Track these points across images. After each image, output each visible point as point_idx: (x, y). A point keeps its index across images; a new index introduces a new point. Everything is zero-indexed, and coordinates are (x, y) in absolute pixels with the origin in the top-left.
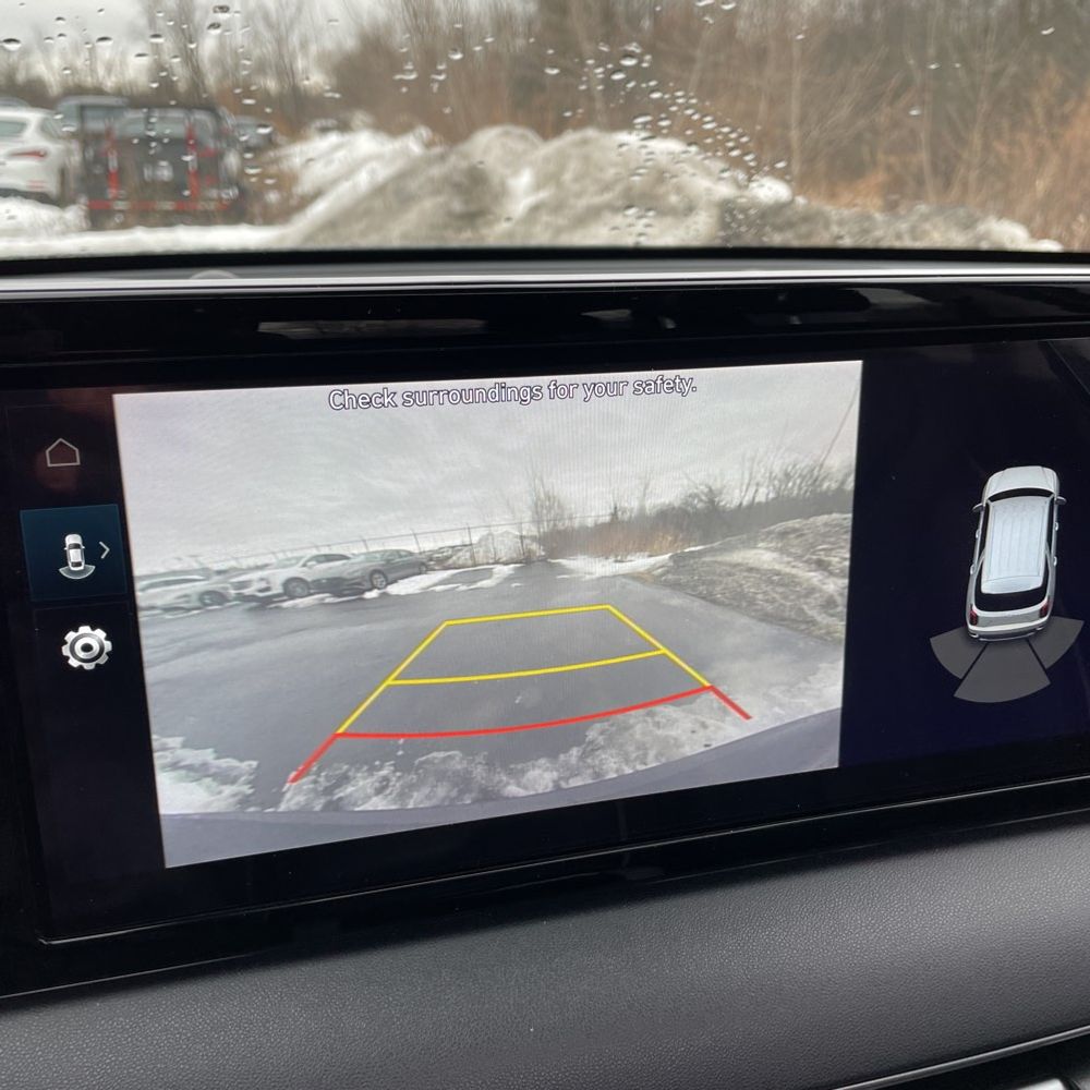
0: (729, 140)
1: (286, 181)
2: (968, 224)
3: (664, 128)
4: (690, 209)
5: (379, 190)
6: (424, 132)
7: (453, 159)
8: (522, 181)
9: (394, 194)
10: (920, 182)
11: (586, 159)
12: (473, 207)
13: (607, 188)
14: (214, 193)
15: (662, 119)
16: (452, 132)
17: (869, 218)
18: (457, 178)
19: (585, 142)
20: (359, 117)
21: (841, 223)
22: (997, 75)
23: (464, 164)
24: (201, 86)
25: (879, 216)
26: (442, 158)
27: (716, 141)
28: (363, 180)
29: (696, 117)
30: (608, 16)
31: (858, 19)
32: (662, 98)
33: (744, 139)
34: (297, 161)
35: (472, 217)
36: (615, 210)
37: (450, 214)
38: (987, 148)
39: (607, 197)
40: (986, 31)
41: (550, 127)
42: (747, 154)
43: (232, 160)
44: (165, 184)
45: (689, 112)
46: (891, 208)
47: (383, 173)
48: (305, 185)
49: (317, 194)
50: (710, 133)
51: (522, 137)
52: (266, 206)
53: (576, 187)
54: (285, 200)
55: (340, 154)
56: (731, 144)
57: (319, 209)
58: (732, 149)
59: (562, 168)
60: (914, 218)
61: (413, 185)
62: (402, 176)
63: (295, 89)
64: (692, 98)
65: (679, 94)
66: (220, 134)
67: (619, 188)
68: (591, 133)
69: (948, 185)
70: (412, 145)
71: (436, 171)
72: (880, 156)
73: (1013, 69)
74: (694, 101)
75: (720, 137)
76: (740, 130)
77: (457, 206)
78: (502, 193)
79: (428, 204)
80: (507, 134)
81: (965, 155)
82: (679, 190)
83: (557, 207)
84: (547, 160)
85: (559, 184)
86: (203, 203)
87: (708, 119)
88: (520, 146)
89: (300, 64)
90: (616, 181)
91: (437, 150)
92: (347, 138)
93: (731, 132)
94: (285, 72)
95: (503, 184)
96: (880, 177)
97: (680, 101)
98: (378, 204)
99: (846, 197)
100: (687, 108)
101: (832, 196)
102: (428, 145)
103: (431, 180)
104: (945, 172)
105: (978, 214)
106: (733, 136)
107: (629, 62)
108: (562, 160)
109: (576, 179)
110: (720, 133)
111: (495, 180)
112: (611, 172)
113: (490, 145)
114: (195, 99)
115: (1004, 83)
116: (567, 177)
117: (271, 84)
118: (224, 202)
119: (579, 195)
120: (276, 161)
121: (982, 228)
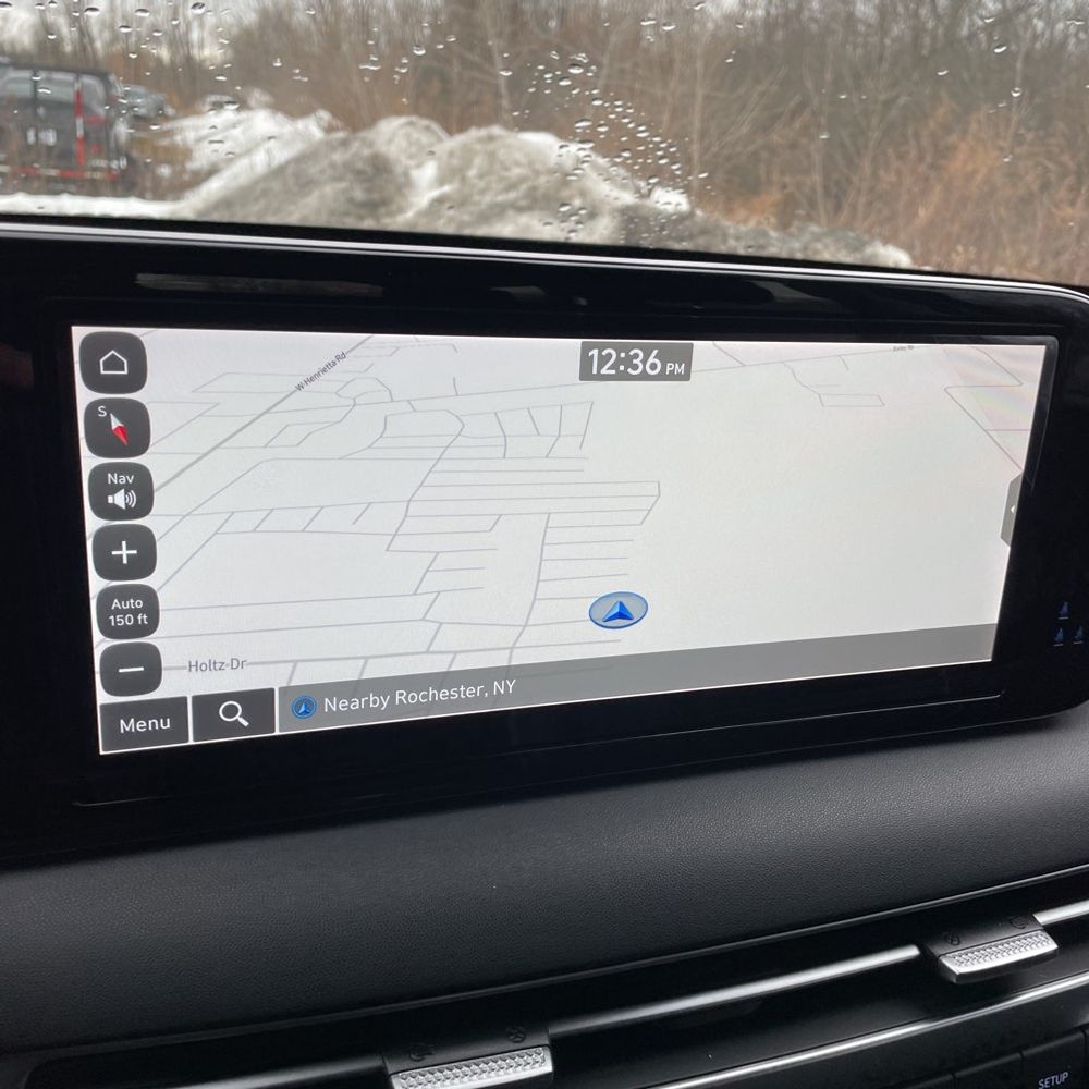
0: (660, 149)
1: (177, 156)
2: (858, 247)
3: (602, 133)
4: (593, 215)
5: (278, 172)
6: (325, 115)
7: (355, 146)
8: (426, 173)
9: (293, 175)
10: (812, 204)
11: (492, 156)
12: (376, 196)
13: (512, 186)
14: (102, 163)
15: (601, 126)
16: (354, 117)
17: (765, 234)
18: (360, 165)
19: (491, 138)
20: (257, 95)
21: (738, 238)
22: (888, 104)
23: (366, 152)
24: (89, 48)
25: (773, 234)
26: (345, 143)
27: (647, 148)
28: (260, 161)
29: (631, 126)
30: (515, 12)
31: (760, 39)
32: (602, 105)
33: (672, 150)
34: (191, 136)
35: (372, 206)
36: (520, 210)
37: (351, 201)
38: (875, 174)
39: (512, 195)
40: (881, 58)
41: (454, 122)
42: (674, 163)
43: (122, 130)
44: (50, 148)
45: (626, 120)
46: (784, 225)
47: (282, 155)
48: (200, 161)
49: (212, 171)
50: (643, 141)
51: (427, 128)
52: (157, 180)
53: (482, 184)
54: (177, 174)
55: (236, 132)
56: (660, 153)
57: (214, 188)
58: (662, 158)
59: (468, 164)
60: (806, 237)
61: (313, 170)
62: (301, 159)
63: (189, 59)
64: (630, 108)
65: (618, 103)
66: (111, 100)
67: (524, 187)
68: (496, 130)
69: (838, 208)
70: (312, 128)
71: (338, 157)
72: (775, 176)
73: (902, 100)
74: (631, 111)
75: (651, 146)
76: (669, 141)
77: (359, 194)
78: (405, 184)
79: (329, 190)
80: (411, 124)
81: (855, 179)
82: (583, 193)
83: (462, 202)
84: (451, 154)
85: (464, 179)
86: (89, 173)
87: (641, 128)
88: (425, 139)
89: (195, 35)
90: (523, 180)
91: (340, 135)
92: (244, 115)
93: (662, 142)
94: (178, 41)
95: (406, 174)
96: (775, 195)
97: (619, 110)
98: (276, 186)
99: (742, 213)
100: (624, 117)
101: (729, 211)
102: (329, 129)
103: (333, 165)
104: (837, 195)
105: (866, 238)
106: (663, 145)
107: (575, 71)
108: (467, 154)
109: (481, 176)
110: (651, 142)
111: (399, 170)
112: (516, 172)
113: (393, 135)
114: (83, 63)
115: (894, 112)
116: (472, 173)
117: (164, 53)
118: (115, 173)
119: (483, 192)
120: (169, 133)
121: (869, 251)
